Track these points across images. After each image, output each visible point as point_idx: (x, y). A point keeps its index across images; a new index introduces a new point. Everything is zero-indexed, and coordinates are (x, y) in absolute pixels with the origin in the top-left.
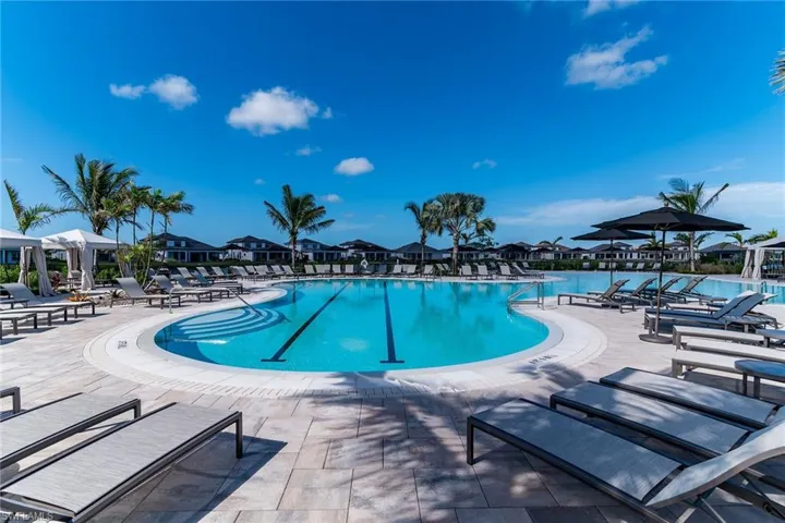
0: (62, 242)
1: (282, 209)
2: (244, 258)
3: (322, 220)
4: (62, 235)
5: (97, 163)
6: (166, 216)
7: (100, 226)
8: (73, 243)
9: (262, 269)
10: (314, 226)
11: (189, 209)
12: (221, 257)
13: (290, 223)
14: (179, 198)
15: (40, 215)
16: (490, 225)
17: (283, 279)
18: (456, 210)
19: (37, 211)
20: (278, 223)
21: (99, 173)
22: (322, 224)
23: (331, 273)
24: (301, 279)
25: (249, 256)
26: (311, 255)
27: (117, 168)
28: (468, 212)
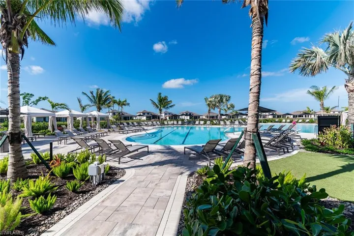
0: (91, 115)
1: (157, 102)
2: (143, 119)
3: (170, 105)
4: (92, 113)
5: (99, 89)
6: (122, 107)
7: (99, 109)
8: (95, 115)
9: (150, 123)
10: (168, 107)
11: (128, 104)
12: (134, 118)
13: (159, 106)
14: (125, 101)
15: (86, 107)
16: (232, 106)
17: (157, 126)
18: (219, 101)
19: (86, 106)
20: (155, 106)
21: (100, 92)
22: (171, 106)
23: (173, 124)
24: (163, 126)
25: (144, 118)
26: (168, 118)
27: (105, 90)
28: (224, 101)
